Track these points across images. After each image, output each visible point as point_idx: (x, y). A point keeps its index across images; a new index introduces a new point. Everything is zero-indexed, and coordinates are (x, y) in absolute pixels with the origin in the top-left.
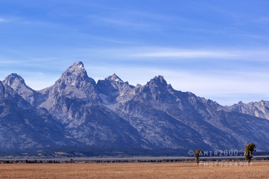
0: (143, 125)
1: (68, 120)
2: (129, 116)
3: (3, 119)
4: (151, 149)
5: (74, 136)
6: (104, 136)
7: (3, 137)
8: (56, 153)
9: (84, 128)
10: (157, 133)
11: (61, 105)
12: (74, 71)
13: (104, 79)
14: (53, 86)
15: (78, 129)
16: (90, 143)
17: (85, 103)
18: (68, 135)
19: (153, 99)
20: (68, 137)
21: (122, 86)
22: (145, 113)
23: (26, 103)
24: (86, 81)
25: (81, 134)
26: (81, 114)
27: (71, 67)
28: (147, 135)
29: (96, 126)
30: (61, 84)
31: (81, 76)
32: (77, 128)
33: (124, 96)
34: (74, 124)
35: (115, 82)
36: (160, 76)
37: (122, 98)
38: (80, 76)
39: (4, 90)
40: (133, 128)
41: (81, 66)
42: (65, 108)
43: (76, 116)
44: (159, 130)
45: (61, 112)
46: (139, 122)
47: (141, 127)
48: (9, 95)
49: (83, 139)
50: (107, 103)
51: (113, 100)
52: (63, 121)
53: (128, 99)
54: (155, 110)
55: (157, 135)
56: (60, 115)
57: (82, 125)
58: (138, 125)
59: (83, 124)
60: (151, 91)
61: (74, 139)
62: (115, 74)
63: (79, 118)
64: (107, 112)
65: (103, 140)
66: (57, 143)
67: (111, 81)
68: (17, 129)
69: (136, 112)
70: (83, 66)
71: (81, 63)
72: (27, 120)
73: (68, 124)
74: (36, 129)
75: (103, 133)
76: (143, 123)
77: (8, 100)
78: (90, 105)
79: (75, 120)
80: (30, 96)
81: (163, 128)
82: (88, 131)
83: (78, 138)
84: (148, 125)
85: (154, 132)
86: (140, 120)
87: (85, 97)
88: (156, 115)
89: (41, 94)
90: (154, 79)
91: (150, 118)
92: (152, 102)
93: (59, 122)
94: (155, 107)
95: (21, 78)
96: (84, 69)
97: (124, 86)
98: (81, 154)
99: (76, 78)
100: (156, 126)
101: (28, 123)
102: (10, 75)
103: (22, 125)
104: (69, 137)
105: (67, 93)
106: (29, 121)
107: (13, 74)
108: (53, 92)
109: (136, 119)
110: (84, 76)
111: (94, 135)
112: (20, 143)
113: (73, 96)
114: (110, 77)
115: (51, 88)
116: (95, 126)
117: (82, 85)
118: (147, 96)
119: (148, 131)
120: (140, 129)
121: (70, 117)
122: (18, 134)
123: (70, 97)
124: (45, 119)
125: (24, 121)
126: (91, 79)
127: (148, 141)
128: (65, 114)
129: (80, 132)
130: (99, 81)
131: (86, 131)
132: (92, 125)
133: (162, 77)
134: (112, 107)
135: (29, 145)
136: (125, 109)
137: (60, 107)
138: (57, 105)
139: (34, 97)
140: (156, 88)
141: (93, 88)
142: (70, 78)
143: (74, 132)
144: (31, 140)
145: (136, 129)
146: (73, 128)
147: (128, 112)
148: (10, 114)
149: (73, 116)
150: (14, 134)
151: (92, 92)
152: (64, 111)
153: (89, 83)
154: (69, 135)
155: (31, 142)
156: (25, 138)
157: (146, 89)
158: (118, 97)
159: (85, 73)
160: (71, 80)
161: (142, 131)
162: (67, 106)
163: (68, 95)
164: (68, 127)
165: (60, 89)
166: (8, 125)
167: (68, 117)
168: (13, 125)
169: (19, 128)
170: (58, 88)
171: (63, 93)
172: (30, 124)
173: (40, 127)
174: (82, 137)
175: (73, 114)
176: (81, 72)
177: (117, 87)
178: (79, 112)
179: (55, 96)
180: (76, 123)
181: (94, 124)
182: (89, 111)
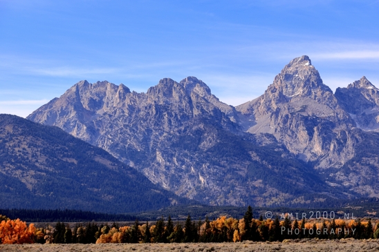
1: (315, 155)
3: (209, 153)
5: (342, 182)
7: (218, 185)
9: (356, 168)
11: (294, 129)
12: (296, 72)
13: (346, 87)
14: (260, 99)
15: (346, 171)
17: (333, 125)
18: (331, 181)
20: (332, 184)
24: (321, 89)
25: (354, 180)
26: (341, 145)
27: (289, 66)
30: (276, 94)
31: (312, 80)
32: (342, 168)
34: (331, 162)
35: (368, 90)
38: (308, 80)
39: (190, 102)
41: (307, 64)
42: (302, 134)
43: (332, 146)
45: (295, 142)
48: (202, 110)
49: (360, 187)
52: (304, 156)
56: (295, 145)
57: (351, 162)
59: (353, 160)
61: (344, 187)
62: (365, 78)
63: (339, 151)
67: (362, 89)
68: (240, 170)
70: (310, 64)
71: (306, 58)
72: (255, 154)
73: (317, 162)
74: (276, 171)
79: (331, 155)
82: (367, 173)
83: (350, 187)
93: (298, 160)
95: (205, 85)
96: (314, 69)
99: (302, 85)
101: (257, 159)
102: (185, 80)
103: (248, 162)
104: (335, 185)
105: (299, 109)
106: (258, 155)
107: (189, 78)
110: (314, 82)
112: (254, 196)
113: (310, 114)
114: (357, 82)
116: (376, 165)
117: (315, 96)
121: (317, 149)
122: (246, 180)
123: (305, 115)
124: (279, 153)
125: (249, 156)
128: (304, 146)
129: (351, 174)
130: (338, 90)
131: (363, 173)
132: (371, 163)
135: (273, 198)
137: (293, 132)
141: (336, 100)
142: (291, 84)
143: (340, 176)
144: (275, 191)
148: (220, 143)
150: (238, 179)
151: (335, 107)
152: (302, 140)
154: (333, 180)
155: (277, 194)
156: (262, 186)
159: (317, 74)
160: (294, 87)
162: (307, 129)
163: (299, 111)
164: (320, 166)
165: (276, 104)
166: (222, 163)
167: (311, 149)
168: (231, 162)
169: (243, 169)
170: (273, 101)
171: (289, 109)
172: (262, 160)
173: (282, 166)
174: (358, 185)
175: (323, 143)
176: (310, 73)
177: (372, 99)
178: (337, 139)
179: (272, 115)
180: (333, 160)
181: (373, 161)
182: (358, 137)
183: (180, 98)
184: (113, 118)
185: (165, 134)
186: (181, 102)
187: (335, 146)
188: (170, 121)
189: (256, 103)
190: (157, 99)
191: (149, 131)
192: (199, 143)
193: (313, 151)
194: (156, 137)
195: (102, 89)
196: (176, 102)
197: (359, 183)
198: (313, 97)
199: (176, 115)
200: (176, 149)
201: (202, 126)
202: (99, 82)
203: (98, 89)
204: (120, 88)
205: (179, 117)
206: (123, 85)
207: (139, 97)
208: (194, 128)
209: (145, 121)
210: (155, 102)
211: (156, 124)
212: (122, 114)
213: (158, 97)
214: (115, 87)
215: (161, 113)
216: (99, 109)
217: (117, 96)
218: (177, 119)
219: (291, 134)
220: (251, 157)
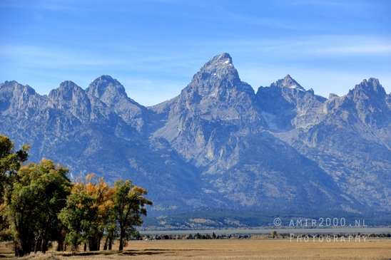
0: (344, 170)
1: (207, 160)
2: (318, 152)
3: (90, 160)
4: (360, 213)
5: (218, 189)
6: (273, 190)
8: (191, 220)
9: (236, 175)
10: (369, 184)
11: (193, 133)
12: (215, 71)
13: (269, 86)
14: (177, 98)
15: (226, 177)
16: (248, 201)
17: (236, 129)
18: (207, 188)
19: (361, 121)
20: (207, 191)
21: (302, 97)
22: (346, 147)
23: (129, 129)
24: (237, 89)
25: (231, 186)
26: (230, 150)
27: (209, 64)
28: (351, 188)
29: (259, 170)
30: (191, 94)
31: (229, 80)
32: (224, 174)
33: (306, 117)
34: (218, 168)
35: (290, 90)
36: (372, 79)
37: (303, 121)
38: (225, 80)
39: (89, 105)
40: (325, 174)
41: (227, 62)
42: (200, 139)
43: (221, 152)
44: (372, 178)
45: (193, 146)
46: (336, 163)
47: (339, 173)
48: (99, 115)
49: (235, 194)
50: (276, 129)
51: (285, 124)
52: (196, 161)
53: (315, 122)
54: (364, 141)
55: (369, 188)
56: (191, 150)
57: (232, 169)
58: (333, 168)
59: (234, 167)
60: (357, 107)
61: (219, 194)
62: (289, 76)
63: (226, 157)
64: (278, 146)
65: (272, 197)
66: (189, 202)
67: (285, 88)
68: (115, 177)
69: (330, 145)
70: (231, 62)
71: (227, 56)
72: (134, 161)
73: (207, 168)
74: (150, 178)
75: (272, 183)
76: (343, 166)
77: (97, 124)
78: (245, 132)
79: (219, 161)
80: (136, 117)
81: (381, 174)
82: (244, 180)
83: (226, 193)
84: (353, 169)
85: (364, 182)
86: (338, 161)
87: (237, 118)
88: (366, 151)
89: (155, 113)
90: (362, 85)
91: (356, 157)
92: (358, 126)
93: (190, 165)
94: (364, 136)
95: (119, 84)
96: (233, 67)
97: (306, 97)
98: (237, 223)
99: (219, 84)
100: (367, 170)
101: (135, 166)
102: (98, 79)
103: (124, 169)
104: (210, 191)
105: (204, 111)
106: (137, 162)
107: (103, 77)
108: (177, 109)
109: (330, 157)
110: (233, 80)
111: (255, 187)
113: (215, 117)
114: (280, 81)
115: (174, 102)
116: (256, 172)
117: (230, 97)
118: (350, 116)
119: (352, 180)
120: (337, 176)
121: (210, 154)
123: (208, 118)
124: (164, 159)
125: (128, 163)
126: (246, 85)
127: (353, 199)
128: (201, 150)
129: (229, 182)
130: (261, 89)
131: (241, 180)
132: (251, 170)
133: (377, 81)
134: (286, 137)
136: (310, 139)
137: (192, 136)
138: (185, 133)
139: (143, 119)
140: (365, 100)
141: (250, 101)
142: (208, 83)
143: (219, 183)
145: (330, 177)
146: (216, 174)
147: (314, 145)
148: (102, 150)
149: (216, 153)
151: (248, 109)
152: (199, 144)
153: (243, 93)
154: (210, 187)
157: (348, 103)
158: (295, 119)
159: (236, 74)
160: (210, 86)
161: (342, 179)
162: (204, 134)
163: (204, 114)
164: (207, 172)
165: (190, 104)
166: (99, 170)
167: (206, 154)
168: (108, 169)
169: (118, 176)
170: (187, 102)
171: (195, 112)
172: (139, 167)
173: (157, 173)
174: (233, 192)
175: (216, 148)
176: (227, 72)
177: (294, 100)
178: (227, 145)
179: (181, 117)
180: (221, 166)
181: (254, 168)
182: (246, 143)
183: (79, 101)
184: (14, 121)
185: (56, 139)
186: (79, 105)
187: (224, 151)
188: (62, 126)
189: (174, 103)
190: (56, 102)
191: (41, 136)
192: (84, 150)
193: (206, 156)
194: (48, 142)
195: (10, 89)
196: (75, 106)
197: (235, 190)
198: (227, 98)
199: (68, 120)
200: (61, 155)
201: (90, 132)
202: (6, 82)
203: (6, 89)
204: (25, 89)
205: (71, 122)
206: (28, 86)
207: (42, 99)
208: (82, 134)
209: (38, 125)
210: (54, 105)
211: (49, 129)
212: (23, 117)
213: (58, 101)
214: (21, 87)
215: (54, 118)
216: (5, 110)
217: (22, 97)
218: (69, 124)
219: (189, 138)
220: (130, 164)
